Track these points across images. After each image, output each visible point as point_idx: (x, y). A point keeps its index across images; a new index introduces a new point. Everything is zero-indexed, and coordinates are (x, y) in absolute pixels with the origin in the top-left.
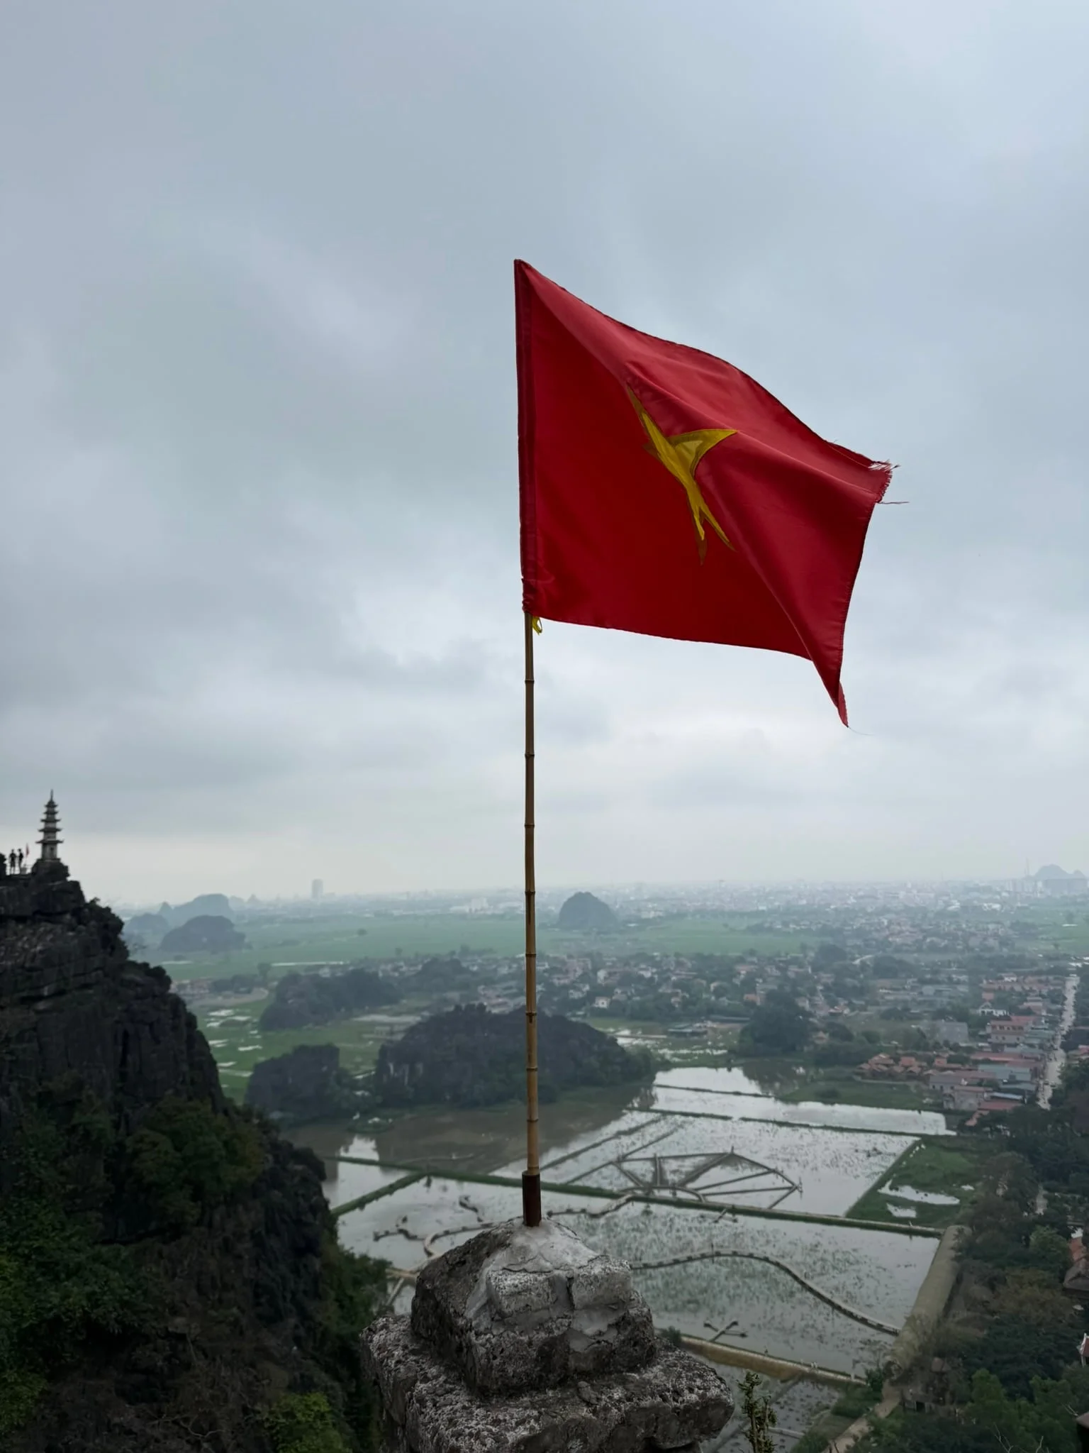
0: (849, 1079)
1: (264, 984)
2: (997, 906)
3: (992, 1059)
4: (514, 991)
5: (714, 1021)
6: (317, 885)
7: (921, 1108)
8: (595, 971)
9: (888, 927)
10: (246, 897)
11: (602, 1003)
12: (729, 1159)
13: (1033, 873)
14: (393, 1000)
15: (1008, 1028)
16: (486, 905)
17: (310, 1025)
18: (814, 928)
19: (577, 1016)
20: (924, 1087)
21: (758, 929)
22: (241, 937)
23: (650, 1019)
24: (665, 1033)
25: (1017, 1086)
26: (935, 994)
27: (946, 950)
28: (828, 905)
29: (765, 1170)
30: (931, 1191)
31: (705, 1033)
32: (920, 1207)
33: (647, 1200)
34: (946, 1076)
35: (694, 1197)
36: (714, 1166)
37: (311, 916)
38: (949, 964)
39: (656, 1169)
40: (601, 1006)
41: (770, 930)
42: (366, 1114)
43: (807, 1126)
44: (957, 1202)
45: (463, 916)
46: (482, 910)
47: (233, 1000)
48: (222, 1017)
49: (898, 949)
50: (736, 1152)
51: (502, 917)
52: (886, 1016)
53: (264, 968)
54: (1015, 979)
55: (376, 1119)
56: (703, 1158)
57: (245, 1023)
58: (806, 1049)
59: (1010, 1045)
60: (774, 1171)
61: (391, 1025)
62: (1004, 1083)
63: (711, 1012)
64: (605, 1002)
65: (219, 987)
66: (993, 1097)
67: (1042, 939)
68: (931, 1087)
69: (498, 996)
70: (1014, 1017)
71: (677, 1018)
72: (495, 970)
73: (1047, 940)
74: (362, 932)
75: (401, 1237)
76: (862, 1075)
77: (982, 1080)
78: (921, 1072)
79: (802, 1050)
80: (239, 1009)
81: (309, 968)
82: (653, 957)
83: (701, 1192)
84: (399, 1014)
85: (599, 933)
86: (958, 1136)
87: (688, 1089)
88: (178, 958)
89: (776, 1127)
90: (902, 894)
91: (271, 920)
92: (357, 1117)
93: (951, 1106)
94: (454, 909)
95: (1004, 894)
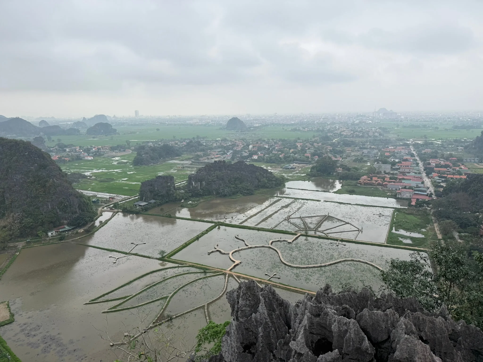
0: (356, 185)
1: (129, 148)
2: (370, 122)
3: (405, 178)
4: (222, 152)
5: (296, 163)
6: (136, 112)
7: (388, 197)
8: (248, 145)
9: (338, 129)
10: (112, 116)
11: (255, 157)
12: (328, 218)
13: (377, 111)
14: (178, 155)
15: (404, 166)
16: (198, 121)
17: (152, 164)
18: (314, 129)
19: (248, 162)
20: (386, 189)
21: (295, 130)
22: (115, 130)
23: (274, 162)
24: (281, 168)
25: (420, 189)
26: (368, 153)
27: (362, 137)
28: (314, 121)
29: (345, 223)
30: (412, 232)
31: (295, 168)
32: (412, 238)
33: (307, 236)
34: (391, 184)
35: (324, 235)
36: (324, 221)
37: (137, 123)
38: (367, 142)
39: (303, 222)
40: (255, 158)
41: (299, 130)
42: (186, 200)
43: (350, 204)
44: (423, 236)
45: (191, 125)
46: (197, 123)
47: (119, 154)
48: (117, 160)
49: (346, 136)
50: (330, 215)
51: (205, 125)
52: (355, 161)
53: (128, 143)
54: (393, 148)
55: (190, 202)
56: (319, 217)
57: (126, 163)
58: (334, 174)
59: (408, 173)
60: (348, 223)
61: (182, 164)
62: (415, 188)
63: (295, 160)
64: (256, 157)
65: (113, 149)
66: (415, 193)
67: (391, 133)
68: (388, 189)
69: (217, 154)
70: (403, 162)
71: (283, 162)
72: (212, 145)
73: (393, 133)
74: (158, 130)
75: (218, 253)
76: (361, 184)
77: (406, 186)
78: (382, 183)
79: (333, 174)
80: (123, 157)
81: (143, 142)
82: (265, 140)
83: (325, 232)
84: (182, 160)
85: (241, 131)
86: (408, 209)
87: (299, 189)
88: (94, 138)
89: (339, 205)
90: (337, 118)
91: (123, 124)
92: (183, 201)
93: (400, 196)
94: (188, 122)
95: (370, 117)
